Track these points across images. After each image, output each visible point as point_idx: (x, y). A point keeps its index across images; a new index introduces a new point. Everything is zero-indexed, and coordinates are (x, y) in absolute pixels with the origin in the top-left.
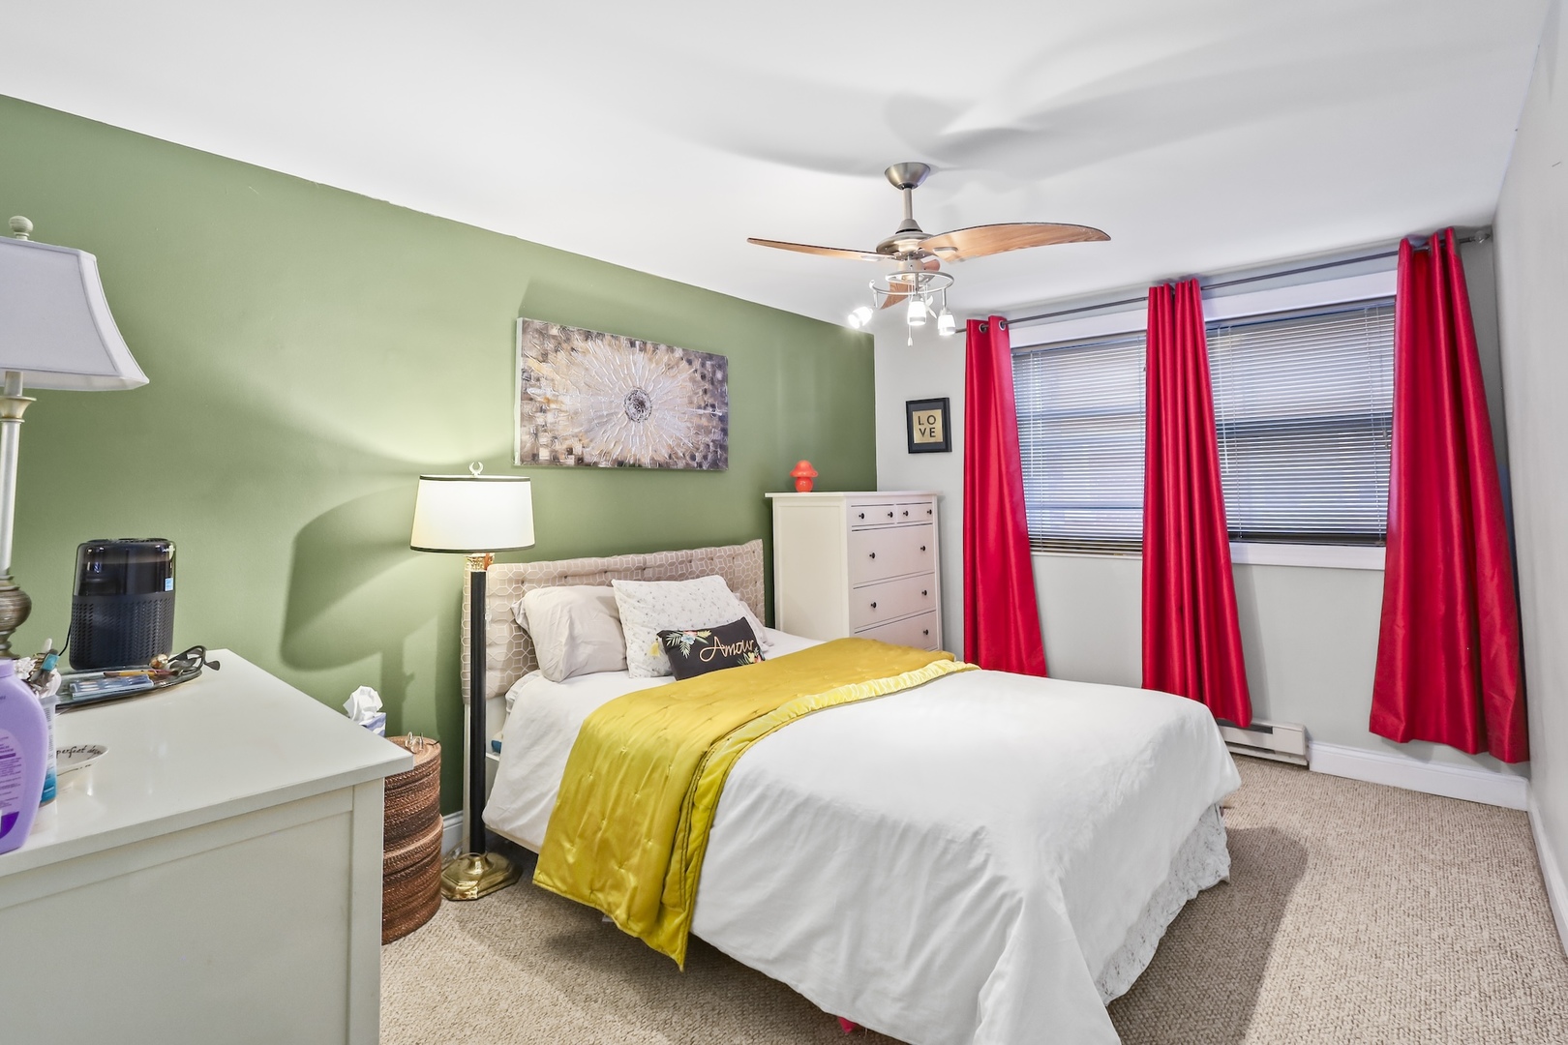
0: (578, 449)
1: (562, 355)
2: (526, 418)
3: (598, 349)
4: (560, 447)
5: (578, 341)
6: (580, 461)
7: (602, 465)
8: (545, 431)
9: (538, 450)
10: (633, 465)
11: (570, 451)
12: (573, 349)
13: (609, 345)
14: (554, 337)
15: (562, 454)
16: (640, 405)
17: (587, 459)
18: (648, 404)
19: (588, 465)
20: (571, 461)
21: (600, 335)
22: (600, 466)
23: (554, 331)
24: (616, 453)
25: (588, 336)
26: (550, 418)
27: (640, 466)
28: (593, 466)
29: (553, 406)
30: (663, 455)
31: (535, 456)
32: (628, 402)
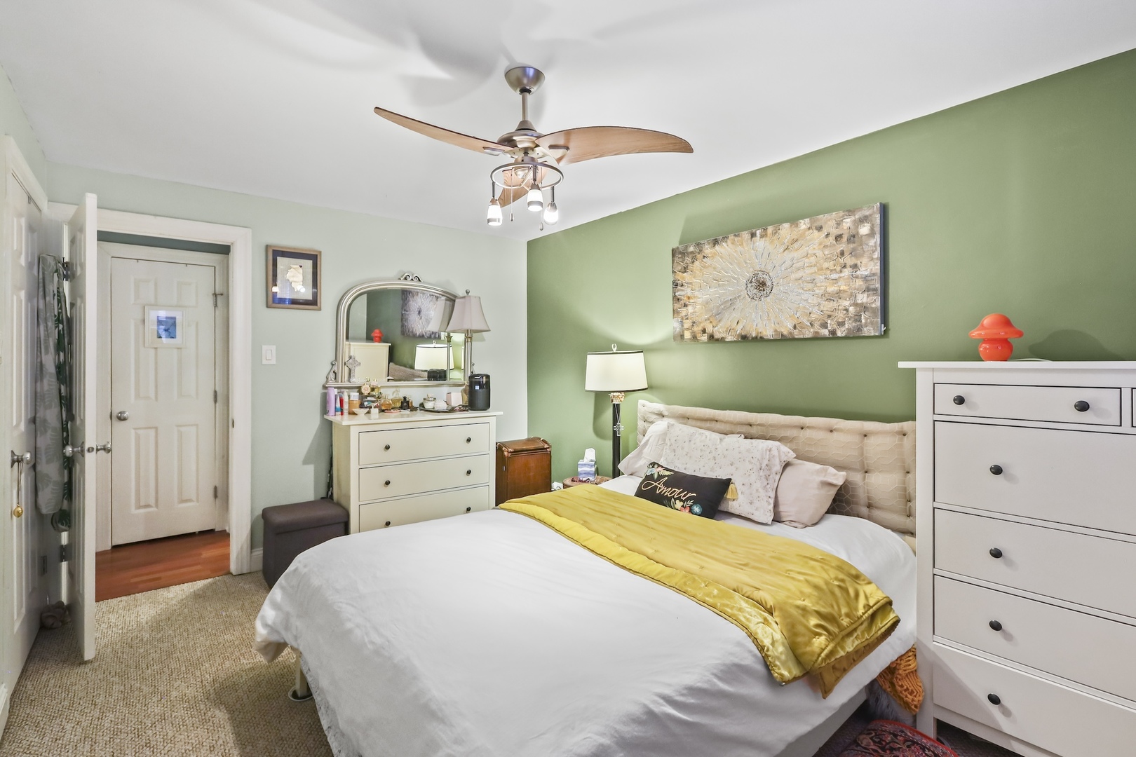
0: (709, 329)
1: (697, 263)
2: (675, 312)
3: (724, 248)
4: (697, 329)
5: (708, 250)
6: (711, 337)
7: (729, 339)
8: (687, 319)
9: (683, 332)
10: (756, 337)
11: (704, 331)
12: (704, 257)
13: (733, 243)
14: (692, 253)
15: (698, 333)
16: (762, 285)
17: (717, 336)
18: (769, 283)
19: (717, 340)
20: (705, 338)
21: (725, 238)
22: (727, 340)
23: (691, 249)
24: (739, 330)
25: (716, 242)
26: (690, 309)
27: (761, 338)
28: (721, 341)
29: (691, 301)
30: (786, 328)
31: (682, 336)
32: (749, 285)
